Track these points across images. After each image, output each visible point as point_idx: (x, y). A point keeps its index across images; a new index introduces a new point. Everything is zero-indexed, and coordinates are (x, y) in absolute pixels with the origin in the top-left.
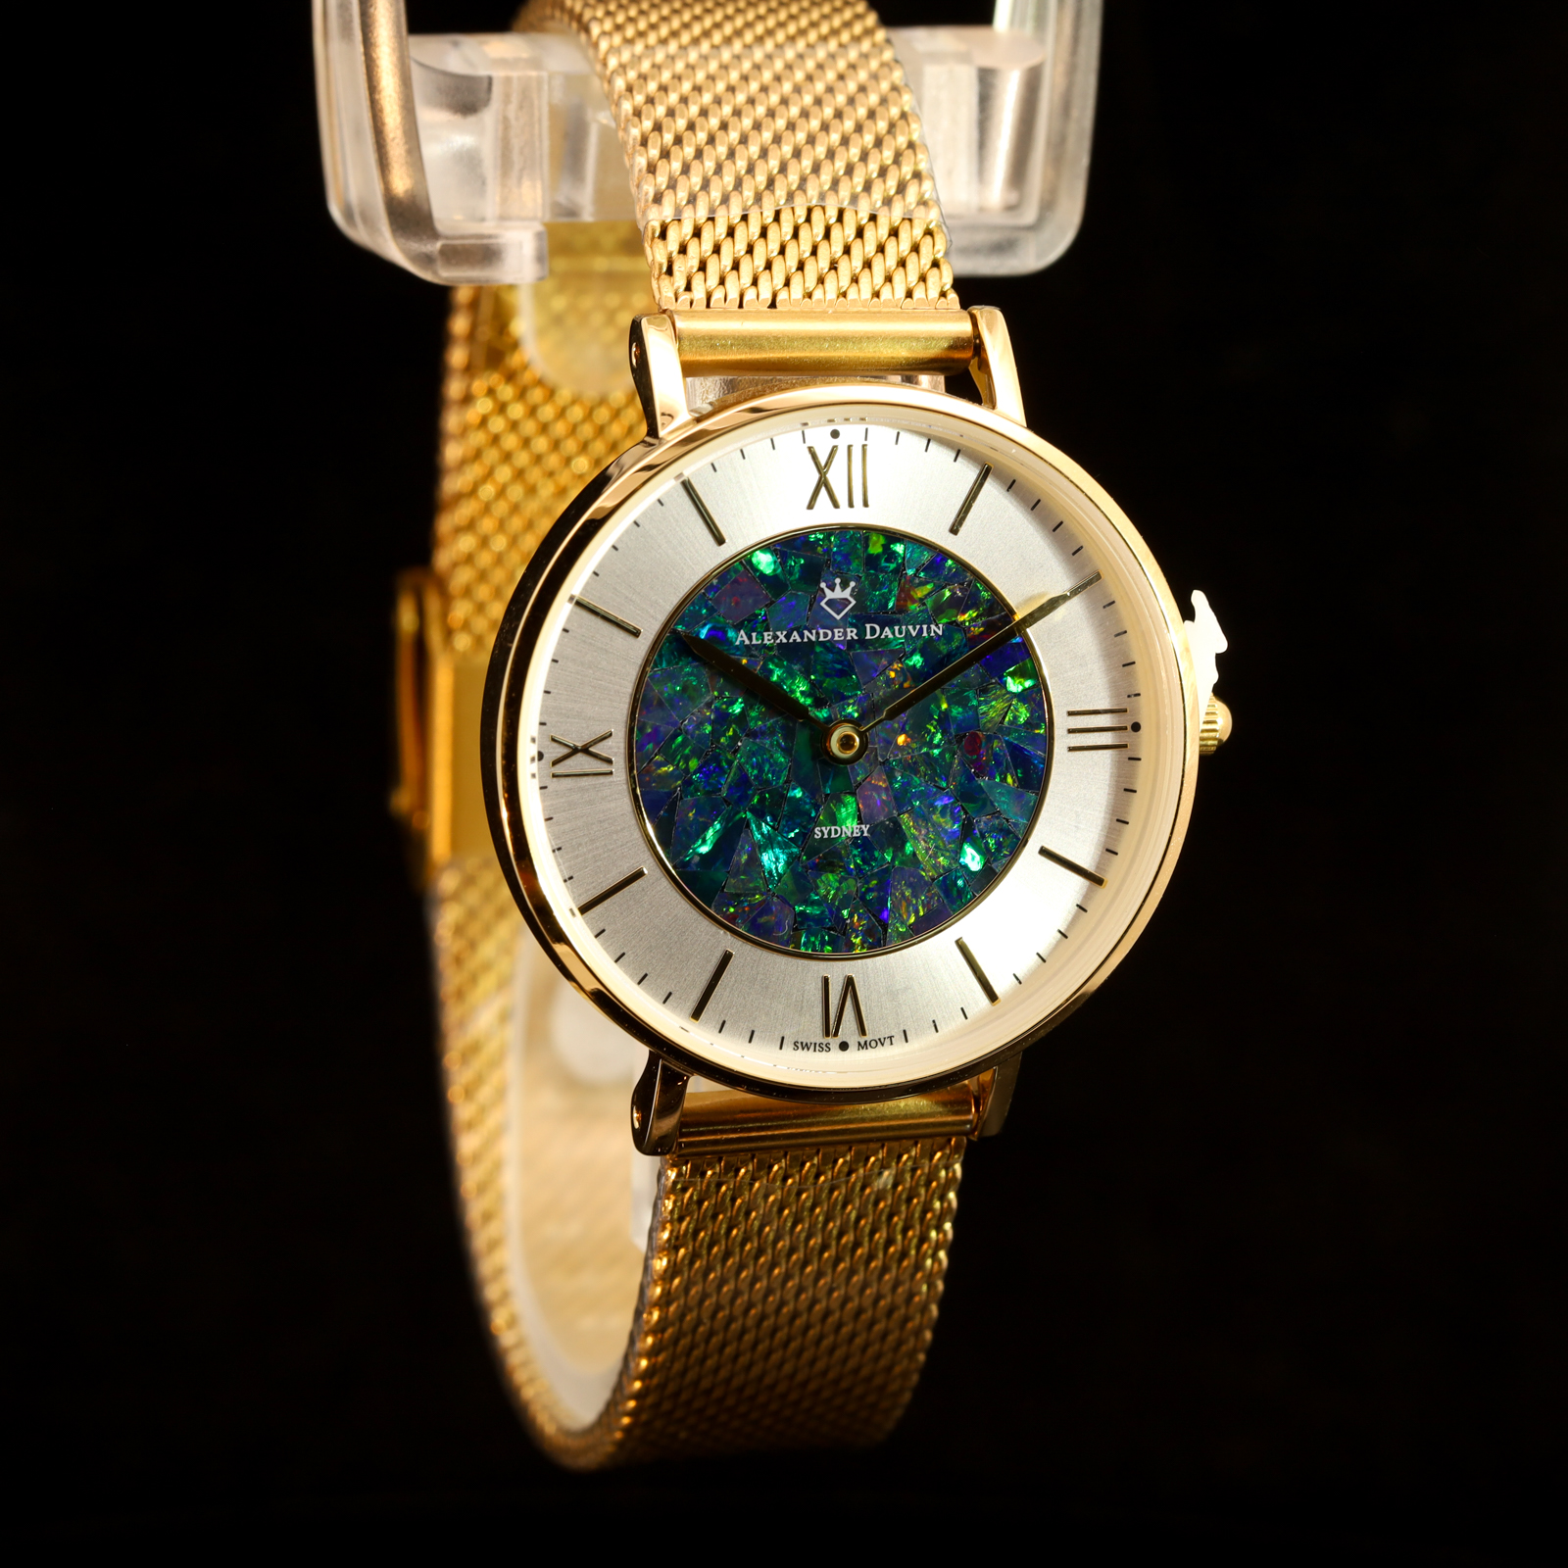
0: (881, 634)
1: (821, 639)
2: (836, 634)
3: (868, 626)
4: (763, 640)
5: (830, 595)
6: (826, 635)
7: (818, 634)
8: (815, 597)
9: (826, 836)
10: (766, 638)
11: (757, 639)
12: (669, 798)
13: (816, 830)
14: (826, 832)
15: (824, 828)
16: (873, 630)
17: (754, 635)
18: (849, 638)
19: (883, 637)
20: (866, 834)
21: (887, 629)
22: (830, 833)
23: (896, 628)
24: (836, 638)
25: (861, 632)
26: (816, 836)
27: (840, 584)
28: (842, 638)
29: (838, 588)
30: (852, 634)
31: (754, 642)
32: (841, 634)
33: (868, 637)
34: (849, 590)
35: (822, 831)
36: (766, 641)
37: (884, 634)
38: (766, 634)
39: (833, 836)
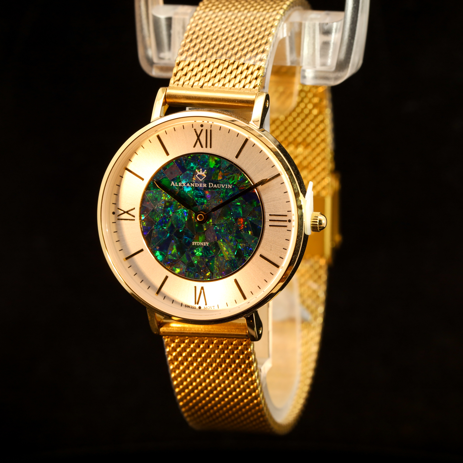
0: (213, 186)
1: (196, 186)
2: (200, 185)
3: (210, 183)
4: (179, 185)
5: (199, 173)
6: (197, 185)
7: (195, 185)
8: (194, 174)
9: (196, 245)
10: (180, 184)
11: (177, 184)
12: (150, 229)
13: (193, 243)
14: (196, 244)
15: (195, 242)
16: (211, 185)
17: (176, 183)
18: (204, 186)
19: (214, 187)
20: (207, 245)
21: (215, 185)
22: (197, 244)
23: (218, 185)
24: (200, 186)
25: (208, 185)
26: (193, 244)
27: (202, 170)
28: (202, 186)
29: (201, 171)
30: (205, 185)
31: (176, 185)
32: (201, 185)
33: (210, 187)
34: (204, 172)
35: (194, 243)
36: (180, 186)
37: (214, 186)
38: (179, 183)
39: (198, 245)
